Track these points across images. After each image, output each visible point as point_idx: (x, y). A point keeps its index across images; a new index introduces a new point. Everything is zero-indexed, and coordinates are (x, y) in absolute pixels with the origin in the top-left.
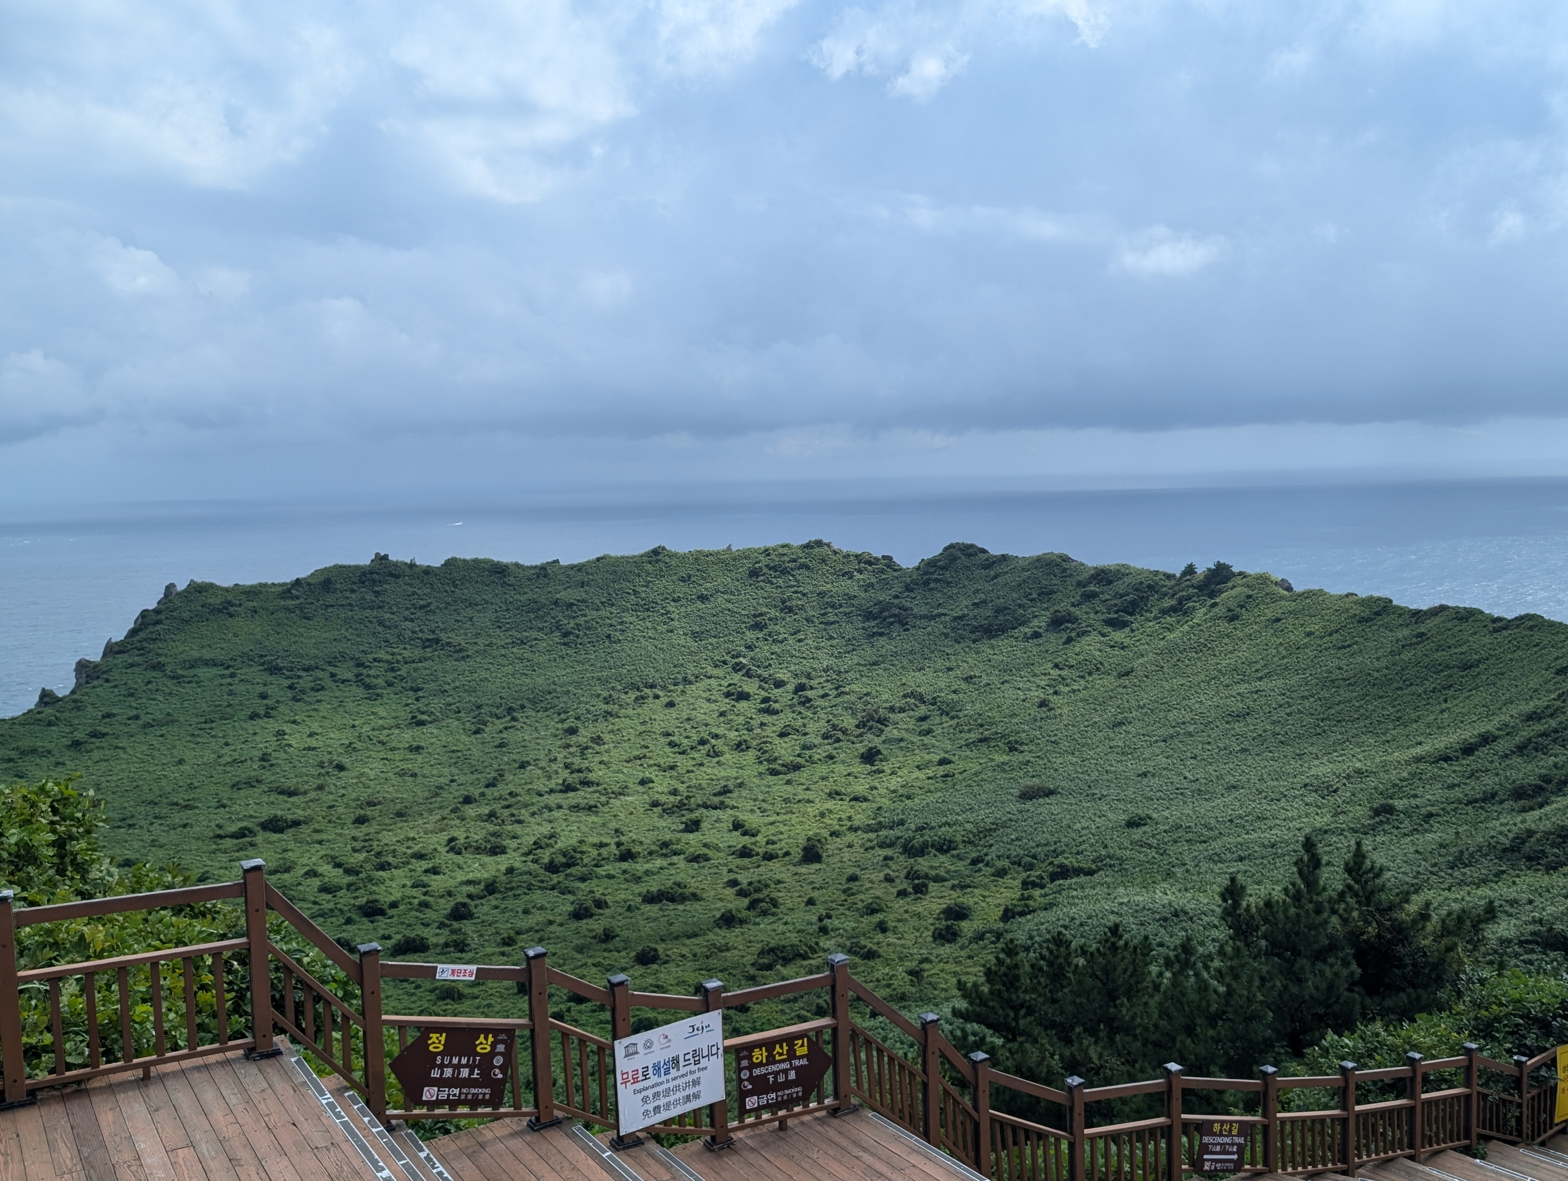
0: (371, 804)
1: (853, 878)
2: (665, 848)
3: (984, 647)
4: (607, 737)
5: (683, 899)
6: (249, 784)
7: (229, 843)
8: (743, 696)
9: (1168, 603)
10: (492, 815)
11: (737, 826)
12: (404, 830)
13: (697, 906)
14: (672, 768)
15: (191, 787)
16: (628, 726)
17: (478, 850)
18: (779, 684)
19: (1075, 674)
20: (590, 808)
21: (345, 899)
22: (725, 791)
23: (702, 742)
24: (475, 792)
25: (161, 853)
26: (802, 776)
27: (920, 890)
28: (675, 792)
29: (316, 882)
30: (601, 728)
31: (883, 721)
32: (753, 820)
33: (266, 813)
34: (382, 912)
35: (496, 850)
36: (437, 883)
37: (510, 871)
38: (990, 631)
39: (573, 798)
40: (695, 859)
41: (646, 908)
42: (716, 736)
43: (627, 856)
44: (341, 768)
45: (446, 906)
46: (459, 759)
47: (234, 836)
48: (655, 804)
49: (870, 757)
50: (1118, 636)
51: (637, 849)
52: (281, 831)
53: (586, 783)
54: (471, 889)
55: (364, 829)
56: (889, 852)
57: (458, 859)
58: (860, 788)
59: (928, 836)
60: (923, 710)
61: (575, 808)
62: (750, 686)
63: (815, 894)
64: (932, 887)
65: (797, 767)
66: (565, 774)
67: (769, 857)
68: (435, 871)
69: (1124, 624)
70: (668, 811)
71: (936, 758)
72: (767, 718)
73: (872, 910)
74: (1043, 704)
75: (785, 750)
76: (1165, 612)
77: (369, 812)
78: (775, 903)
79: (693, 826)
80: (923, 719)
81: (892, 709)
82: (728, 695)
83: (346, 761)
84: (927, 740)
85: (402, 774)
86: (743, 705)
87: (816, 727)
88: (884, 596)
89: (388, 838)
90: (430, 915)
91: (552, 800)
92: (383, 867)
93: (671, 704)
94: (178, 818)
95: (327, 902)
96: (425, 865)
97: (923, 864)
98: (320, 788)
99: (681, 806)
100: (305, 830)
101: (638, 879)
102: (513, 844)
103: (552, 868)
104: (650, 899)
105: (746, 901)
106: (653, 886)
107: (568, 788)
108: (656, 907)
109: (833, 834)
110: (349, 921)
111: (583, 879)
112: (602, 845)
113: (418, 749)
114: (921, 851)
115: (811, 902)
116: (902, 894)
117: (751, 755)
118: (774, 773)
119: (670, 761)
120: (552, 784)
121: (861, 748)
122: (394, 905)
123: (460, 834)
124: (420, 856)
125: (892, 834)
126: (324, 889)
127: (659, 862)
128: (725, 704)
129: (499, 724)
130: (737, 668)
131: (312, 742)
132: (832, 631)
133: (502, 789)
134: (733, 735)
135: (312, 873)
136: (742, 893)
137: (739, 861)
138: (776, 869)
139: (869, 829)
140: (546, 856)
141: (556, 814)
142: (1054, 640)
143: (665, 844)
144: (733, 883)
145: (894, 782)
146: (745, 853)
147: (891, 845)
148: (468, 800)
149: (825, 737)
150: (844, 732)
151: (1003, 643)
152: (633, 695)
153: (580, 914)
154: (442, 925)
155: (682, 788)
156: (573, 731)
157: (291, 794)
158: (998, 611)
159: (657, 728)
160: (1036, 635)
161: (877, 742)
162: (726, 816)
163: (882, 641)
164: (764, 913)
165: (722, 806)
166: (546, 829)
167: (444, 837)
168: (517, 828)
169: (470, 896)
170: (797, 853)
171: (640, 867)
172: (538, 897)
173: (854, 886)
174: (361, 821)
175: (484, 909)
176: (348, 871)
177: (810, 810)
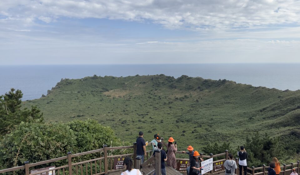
3: (188, 91)
9: (216, 85)
11: (150, 118)
17: (111, 120)
23: (144, 105)
31: (172, 102)
32: (153, 117)
33: (78, 114)
40: (144, 122)
47: (73, 118)
48: (137, 114)
61: (125, 114)
67: (155, 122)
69: (210, 88)
72: (154, 101)
75: (157, 106)
86: (151, 99)
87: (162, 103)
88: (172, 83)
89: (97, 118)
117: (152, 107)
118: (156, 110)
119: (139, 108)
127: (138, 123)
128: (148, 99)
132: (165, 88)
134: (149, 104)
143: (139, 120)
144: (150, 126)
150: (166, 104)
151: (191, 91)
157: (81, 111)
158: (190, 85)
160: (196, 90)
163: (172, 90)
165: (148, 114)
170: (159, 122)
171: (135, 123)
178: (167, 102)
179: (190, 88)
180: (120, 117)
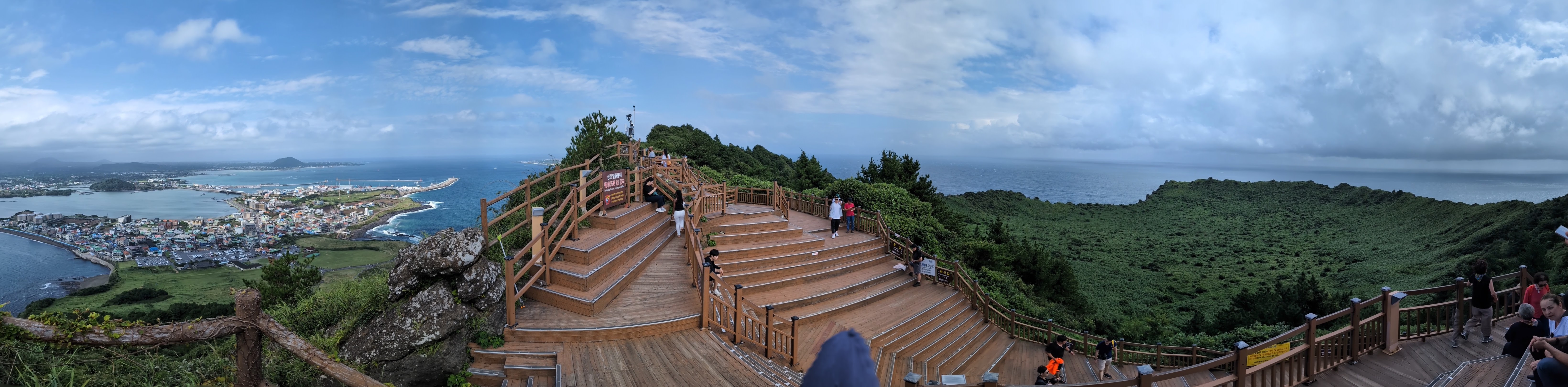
0: (1200, 232)
1: (1306, 261)
2: (1263, 250)
3: (1347, 207)
4: (1255, 223)
5: (1264, 262)
6: (1175, 225)
7: (1168, 237)
8: (1289, 216)
9: (1389, 198)
10: (1226, 238)
11: (1281, 247)
12: (1206, 239)
13: (1267, 264)
14: (1269, 232)
15: (1164, 224)
16: (1261, 221)
17: (1221, 246)
18: (1297, 214)
19: (1367, 214)
20: (1248, 239)
21: (1189, 252)
22: (1281, 238)
23: (1277, 226)
24: (1223, 233)
25: (1155, 236)
26: (1299, 236)
27: (1321, 264)
28: (1269, 238)
29: (1184, 248)
30: (1254, 221)
31: (1321, 224)
32: (1285, 246)
33: (1178, 231)
34: (1195, 257)
35: (1225, 246)
36: (1210, 252)
37: (1226, 251)
38: (1348, 204)
39: (1245, 236)
40: (1270, 253)
41: (1255, 263)
42: (1281, 225)
43: (1254, 251)
44: (1195, 223)
45: (1210, 257)
46: (1221, 225)
47: (1170, 235)
48: (1264, 240)
49: (1316, 232)
50: (1377, 206)
51: (1256, 250)
52: (1180, 235)
53: (1248, 233)
54: (1217, 254)
55: (1197, 238)
56: (1315, 255)
57: (1216, 247)
58: (1313, 240)
59: (1326, 252)
60: (1330, 222)
61: (1245, 239)
62: (1291, 214)
63: (1295, 264)
64: (1324, 264)
65: (1299, 234)
66: (1244, 231)
67: (1287, 254)
68: (1209, 249)
69: (1379, 203)
70: (1266, 242)
71: (1332, 233)
72: (1293, 222)
73: (1308, 268)
74: (1359, 221)
75: (1296, 230)
76: (1389, 201)
77: (1199, 234)
78: (1285, 265)
79: (1271, 246)
80: (1330, 224)
81: (1323, 221)
82: (1285, 216)
83: (1196, 222)
84: (1330, 229)
85: (1208, 227)
86: (1288, 218)
87: (1305, 225)
88: (1324, 195)
89: (1202, 240)
90: (1206, 259)
91: (1240, 236)
92: (1199, 247)
93: (1271, 217)
94: (1160, 229)
95: (1185, 252)
96: (1208, 247)
97: (1323, 258)
98: (1190, 227)
99: (1269, 241)
100: (1185, 236)
101: (1255, 257)
102: (1229, 245)
103: (1236, 252)
104: (1256, 261)
105: (1278, 264)
106: (1258, 258)
107: (1244, 234)
108: (1257, 264)
109: (1304, 250)
110: (1188, 257)
111: (1242, 255)
112: (1248, 248)
113: (1212, 221)
114: (1323, 255)
115: (1294, 266)
116: (1316, 265)
117: (1288, 230)
118: (1293, 235)
119: (1268, 230)
120: (1241, 233)
121: (1314, 230)
122: (1198, 255)
123: (1217, 242)
124: (1207, 245)
125: (1317, 250)
126: (1185, 250)
127: (1261, 253)
128: (1284, 218)
129: (1231, 218)
130: (1289, 210)
131: (1190, 217)
132: (1312, 202)
133: (1229, 233)
134: (1285, 225)
135: (1183, 246)
136: (1278, 262)
137: (1280, 255)
138: (1288, 258)
139: (1312, 249)
140: (1235, 249)
141: (1240, 240)
142: (1363, 206)
143: (1263, 249)
144: (1277, 260)
145: (1321, 239)
146: (1282, 253)
147: (1317, 253)
148: (1221, 234)
149: (1307, 227)
150: (1311, 226)
151: (1352, 206)
152: (1263, 214)
153: (1239, 263)
154: (1207, 261)
155: (1271, 237)
156: (1248, 221)
157: (1184, 228)
158: (1351, 199)
159: (1267, 222)
160: (1359, 205)
161: (1319, 229)
162: (1280, 244)
163: (1323, 205)
164: (1282, 267)
165: (1279, 242)
166: (1237, 243)
167: (1214, 242)
168: (1230, 242)
169: (1216, 256)
170: (1294, 254)
171: (1256, 254)
172: (1231, 258)
173: (1305, 263)
174: (1197, 236)
175: (1218, 259)
176: (1191, 246)
177: (1300, 244)
178: (1313, 224)
179: (1351, 202)
180: (1235, 243)
